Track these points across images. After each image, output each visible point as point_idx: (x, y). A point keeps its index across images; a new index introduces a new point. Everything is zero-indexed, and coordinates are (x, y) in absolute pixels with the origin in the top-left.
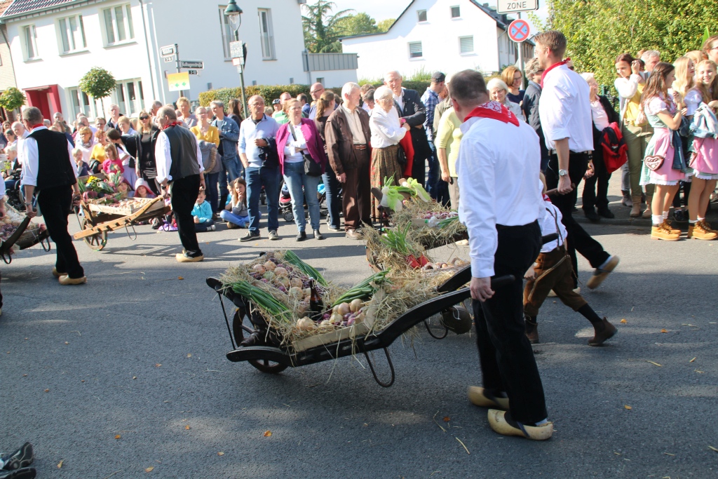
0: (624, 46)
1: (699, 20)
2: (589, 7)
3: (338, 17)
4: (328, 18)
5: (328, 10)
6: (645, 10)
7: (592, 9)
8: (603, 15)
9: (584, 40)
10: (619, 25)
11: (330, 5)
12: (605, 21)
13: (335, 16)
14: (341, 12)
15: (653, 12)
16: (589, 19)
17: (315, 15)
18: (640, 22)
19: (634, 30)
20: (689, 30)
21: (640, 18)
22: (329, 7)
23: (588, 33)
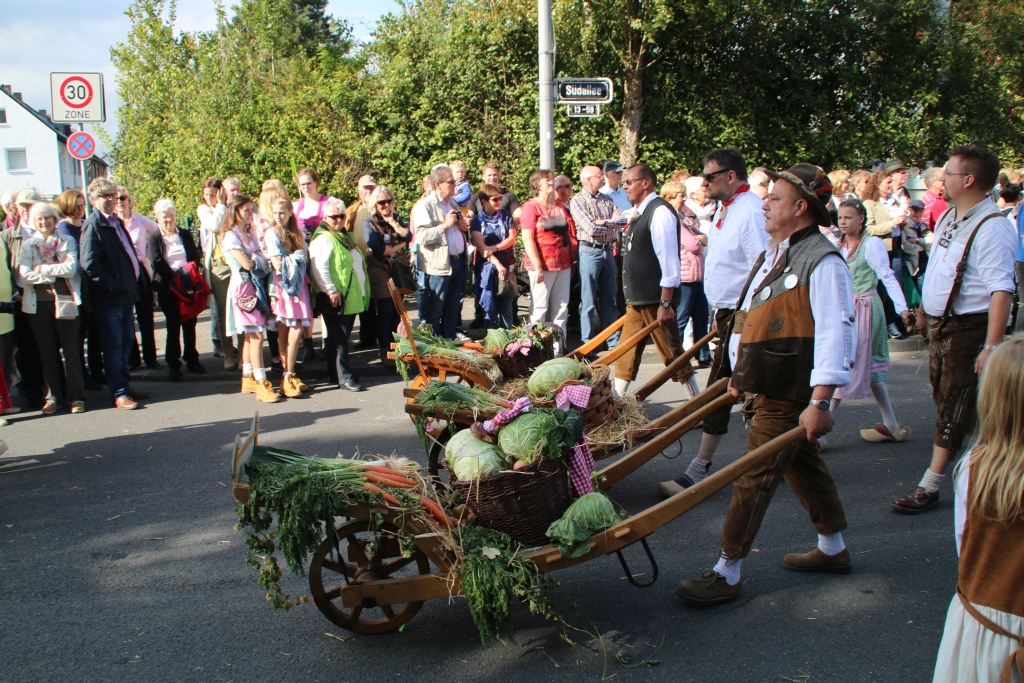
0: (208, 172)
1: (284, 151)
2: (167, 124)
6: (228, 134)
7: (170, 127)
8: (182, 135)
9: (163, 162)
10: (202, 148)
12: (185, 143)
15: (238, 138)
16: (167, 138)
18: (224, 147)
19: (218, 155)
20: (276, 160)
21: (224, 141)
23: (166, 154)
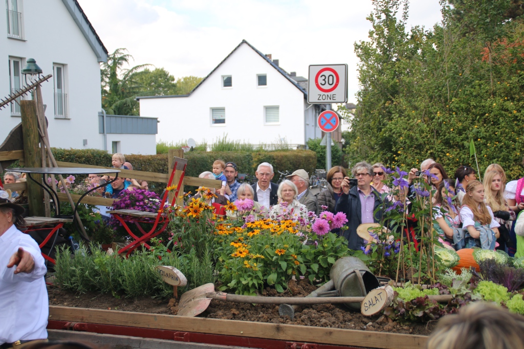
1: (496, 129)
3: (134, 71)
4: (124, 72)
5: (124, 62)
7: (398, 108)
8: (408, 115)
9: (390, 136)
10: (423, 127)
11: (127, 58)
12: (410, 122)
13: (132, 70)
14: (138, 67)
16: (395, 117)
17: (109, 66)
19: (437, 132)
22: (126, 60)
23: (394, 130)
